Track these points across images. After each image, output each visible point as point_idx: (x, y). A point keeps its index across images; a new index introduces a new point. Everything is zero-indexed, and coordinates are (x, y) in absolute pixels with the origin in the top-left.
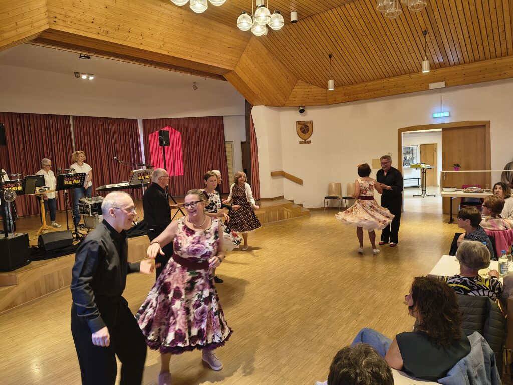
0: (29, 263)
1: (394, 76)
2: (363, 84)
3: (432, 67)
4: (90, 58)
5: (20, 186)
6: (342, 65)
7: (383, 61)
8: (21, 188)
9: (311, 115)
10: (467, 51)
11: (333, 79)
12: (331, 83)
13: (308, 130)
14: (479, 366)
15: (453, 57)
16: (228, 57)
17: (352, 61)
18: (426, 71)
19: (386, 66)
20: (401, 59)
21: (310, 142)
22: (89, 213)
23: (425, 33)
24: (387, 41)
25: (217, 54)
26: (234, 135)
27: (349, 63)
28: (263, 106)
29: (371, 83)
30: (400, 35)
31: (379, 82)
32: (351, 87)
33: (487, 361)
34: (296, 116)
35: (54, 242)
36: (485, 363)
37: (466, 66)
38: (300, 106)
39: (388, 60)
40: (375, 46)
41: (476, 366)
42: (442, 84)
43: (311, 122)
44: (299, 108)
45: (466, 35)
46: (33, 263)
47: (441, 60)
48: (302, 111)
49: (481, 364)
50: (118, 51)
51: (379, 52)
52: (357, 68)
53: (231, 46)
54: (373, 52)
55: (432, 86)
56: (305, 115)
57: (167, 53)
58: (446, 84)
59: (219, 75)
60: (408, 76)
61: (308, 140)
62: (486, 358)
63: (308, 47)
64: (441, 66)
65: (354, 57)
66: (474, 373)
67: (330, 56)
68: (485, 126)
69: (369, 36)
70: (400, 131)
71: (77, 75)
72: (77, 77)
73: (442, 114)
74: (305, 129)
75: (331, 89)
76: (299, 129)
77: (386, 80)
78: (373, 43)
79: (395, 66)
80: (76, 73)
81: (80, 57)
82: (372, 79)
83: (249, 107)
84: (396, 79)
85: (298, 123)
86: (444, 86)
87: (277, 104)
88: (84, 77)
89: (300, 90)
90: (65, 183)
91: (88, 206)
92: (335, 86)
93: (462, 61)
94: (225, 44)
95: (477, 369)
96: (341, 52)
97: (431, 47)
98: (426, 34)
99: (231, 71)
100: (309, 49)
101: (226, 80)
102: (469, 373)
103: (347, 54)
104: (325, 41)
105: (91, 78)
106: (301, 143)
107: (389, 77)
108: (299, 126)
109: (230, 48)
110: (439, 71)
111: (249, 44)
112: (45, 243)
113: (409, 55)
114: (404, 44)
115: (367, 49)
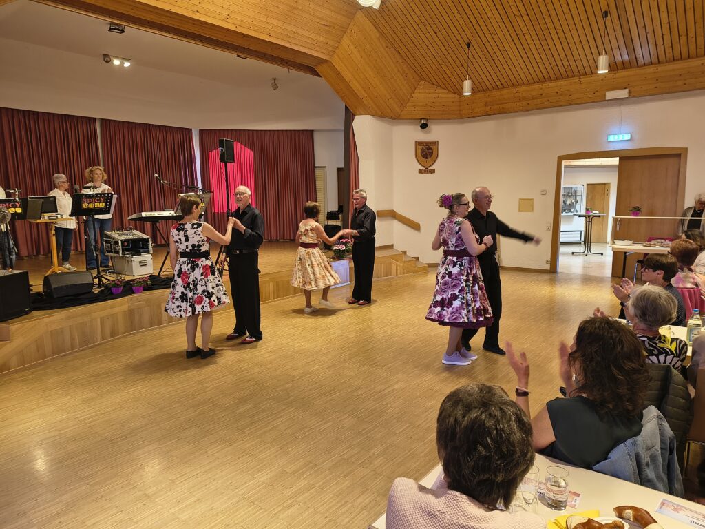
0: (28, 313)
1: (557, 79)
2: (513, 90)
3: (613, 67)
4: (124, 32)
5: (20, 207)
6: (484, 60)
7: (543, 56)
8: (20, 209)
9: (437, 132)
10: (664, 44)
11: (470, 78)
12: (467, 84)
13: (431, 154)
14: (653, 449)
15: (642, 54)
16: (322, 39)
17: (498, 53)
18: (603, 71)
19: (547, 64)
20: (568, 53)
21: (433, 171)
22: (118, 253)
23: (605, 14)
24: (550, 26)
25: (307, 34)
26: (327, 158)
27: (495, 57)
28: (369, 117)
29: (523, 88)
30: (568, 17)
31: (536, 86)
32: (496, 93)
33: (664, 447)
34: (416, 134)
35: (66, 286)
36: (661, 448)
37: (661, 68)
38: (421, 119)
39: (550, 56)
40: (533, 33)
41: (648, 449)
42: (624, 93)
43: (436, 143)
44: (421, 122)
45: (665, 20)
46: (35, 313)
47: (626, 57)
48: (424, 126)
49: (656, 447)
50: (164, 21)
51: (537, 43)
52: (505, 66)
53: (327, 24)
54: (530, 41)
55: (610, 95)
56: (429, 132)
57: (233, 28)
58: (630, 92)
59: (309, 66)
60: (576, 79)
61: (432, 168)
62: (662, 441)
63: (436, 30)
64: (624, 66)
65: (501, 48)
66: (645, 458)
67: (468, 45)
68: (679, 155)
69: (526, 17)
70: (561, 159)
71: (107, 58)
72: (107, 62)
73: (621, 138)
74: (427, 153)
75: (467, 93)
76: (419, 152)
77: (545, 85)
78: (531, 28)
79: (560, 64)
80: (105, 56)
81: (110, 30)
82: (526, 82)
83: (349, 117)
84: (559, 83)
85: (418, 143)
86: (627, 96)
87: (388, 114)
88: (116, 62)
89: (424, 95)
90: (84, 206)
91: (117, 243)
92: (473, 91)
93: (655, 60)
94: (318, 20)
95: (649, 453)
96: (484, 40)
97: (612, 37)
98: (607, 16)
99: (326, 61)
100: (439, 34)
101: (319, 76)
102: (637, 457)
103: (493, 44)
104: (461, 22)
105: (127, 64)
106: (420, 172)
107: (551, 80)
108: (420, 148)
109: (324, 27)
110: (620, 74)
111: (352, 23)
112: (53, 287)
113: (580, 47)
114: (574, 32)
115: (521, 36)
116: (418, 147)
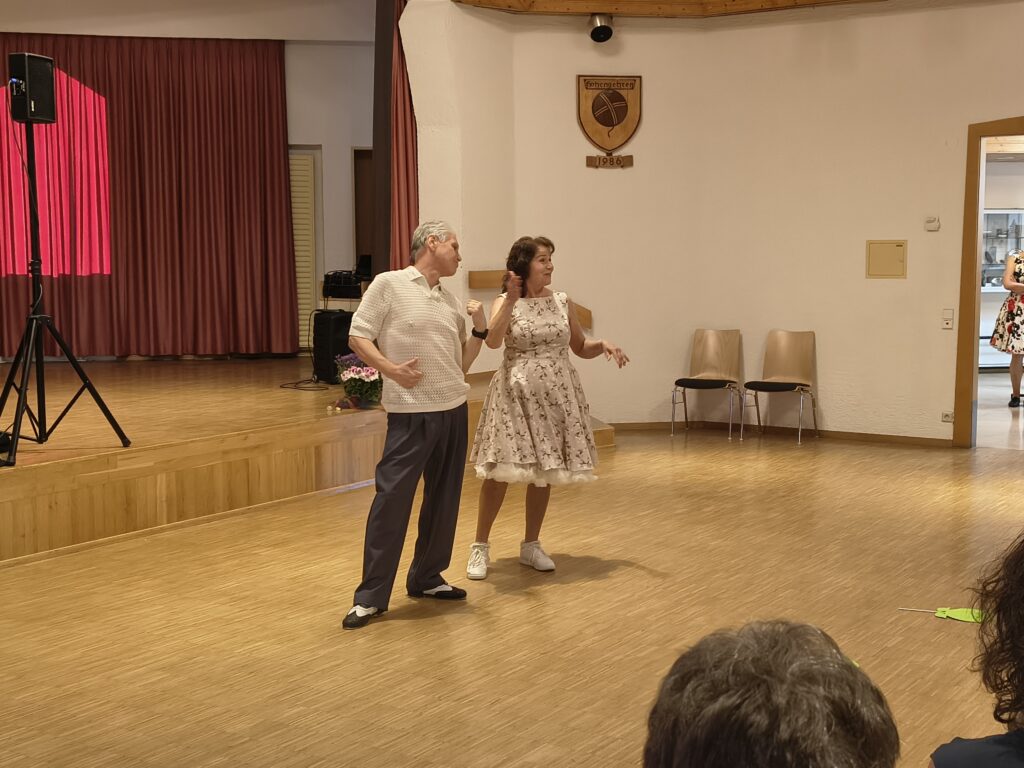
9: (638, 51)
13: (622, 112)
21: (627, 162)
26: (324, 118)
34: (579, 56)
38: (594, 15)
43: (634, 82)
44: (592, 22)
48: (601, 35)
56: (616, 52)
61: (624, 152)
70: (977, 133)
74: (610, 109)
76: (588, 105)
83: (389, 7)
85: (585, 81)
108: (590, 95)
116: (584, 92)
